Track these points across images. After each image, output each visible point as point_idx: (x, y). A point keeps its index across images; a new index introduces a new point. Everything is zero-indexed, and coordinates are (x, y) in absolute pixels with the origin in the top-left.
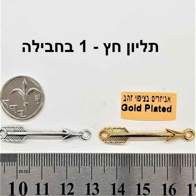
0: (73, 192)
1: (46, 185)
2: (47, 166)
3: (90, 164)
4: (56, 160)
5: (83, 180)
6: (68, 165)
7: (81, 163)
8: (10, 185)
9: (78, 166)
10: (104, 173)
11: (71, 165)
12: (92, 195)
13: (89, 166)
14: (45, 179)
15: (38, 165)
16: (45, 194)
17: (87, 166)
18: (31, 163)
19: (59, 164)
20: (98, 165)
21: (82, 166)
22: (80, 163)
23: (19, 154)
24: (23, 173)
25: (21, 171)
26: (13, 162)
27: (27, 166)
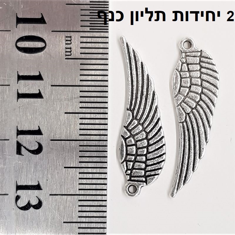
0: (22, 153)
1: (39, 96)
2: (80, 97)
3: (83, 191)
4: (93, 116)
5: (49, 176)
6: (82, 143)
7: (85, 172)
9: (80, 165)
10: (64, 222)
11: (82, 148)
12: (16, 195)
13: (80, 190)
14: (52, 92)
15: (82, 78)
16: (18, 93)
17: (80, 184)
19: (83, 123)
20: (80, 209)
21: (80, 173)
22: (86, 170)
23: (107, 36)
24: (66, 44)
25: (70, 39)
26: (90, 24)
27: (81, 53)
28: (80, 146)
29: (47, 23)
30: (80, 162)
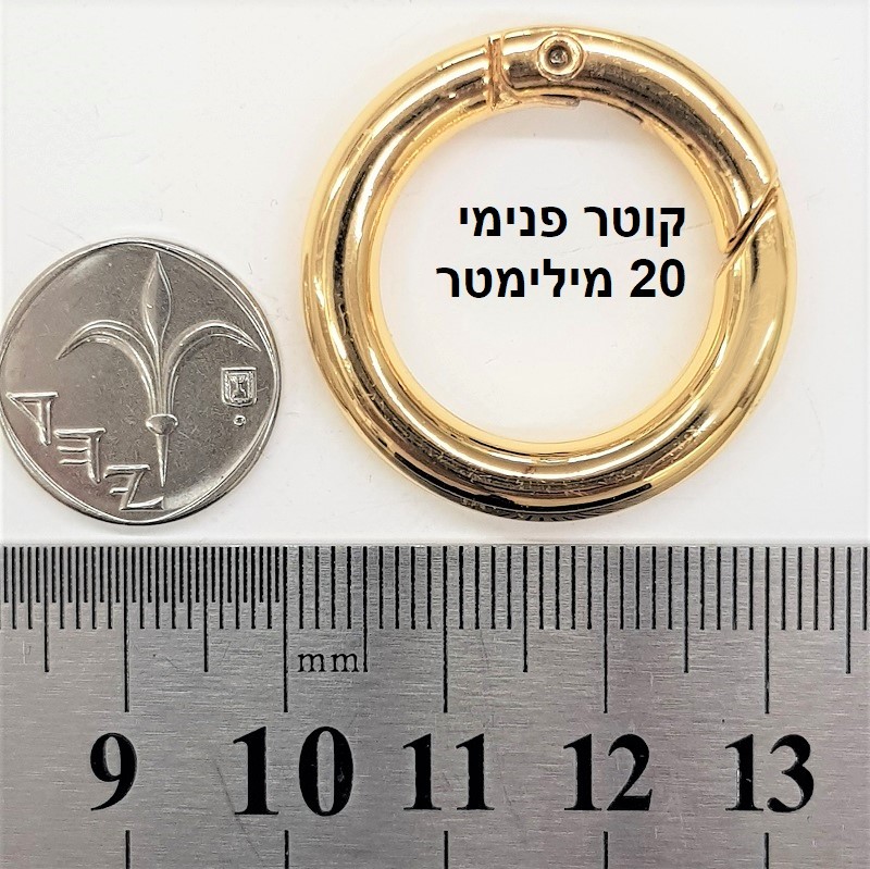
0: (646, 794)
1: (475, 747)
2: (477, 627)
3: (755, 617)
4: (533, 590)
5: (712, 715)
6: (614, 621)
8: (243, 746)
9: (679, 628)
10: (849, 672)
11: (630, 621)
12: (768, 811)
13: (751, 628)
14: (464, 709)
15: (421, 621)
16: (469, 807)
17: (735, 627)
18: (373, 609)
19: (553, 618)
20: (808, 623)
21: (702, 628)
22: (695, 609)
23: (297, 552)
24: (322, 670)
25: (308, 658)
26: (261, 600)
27: (349, 627)
28: (622, 627)
29: (262, 726)
30: (670, 627)
